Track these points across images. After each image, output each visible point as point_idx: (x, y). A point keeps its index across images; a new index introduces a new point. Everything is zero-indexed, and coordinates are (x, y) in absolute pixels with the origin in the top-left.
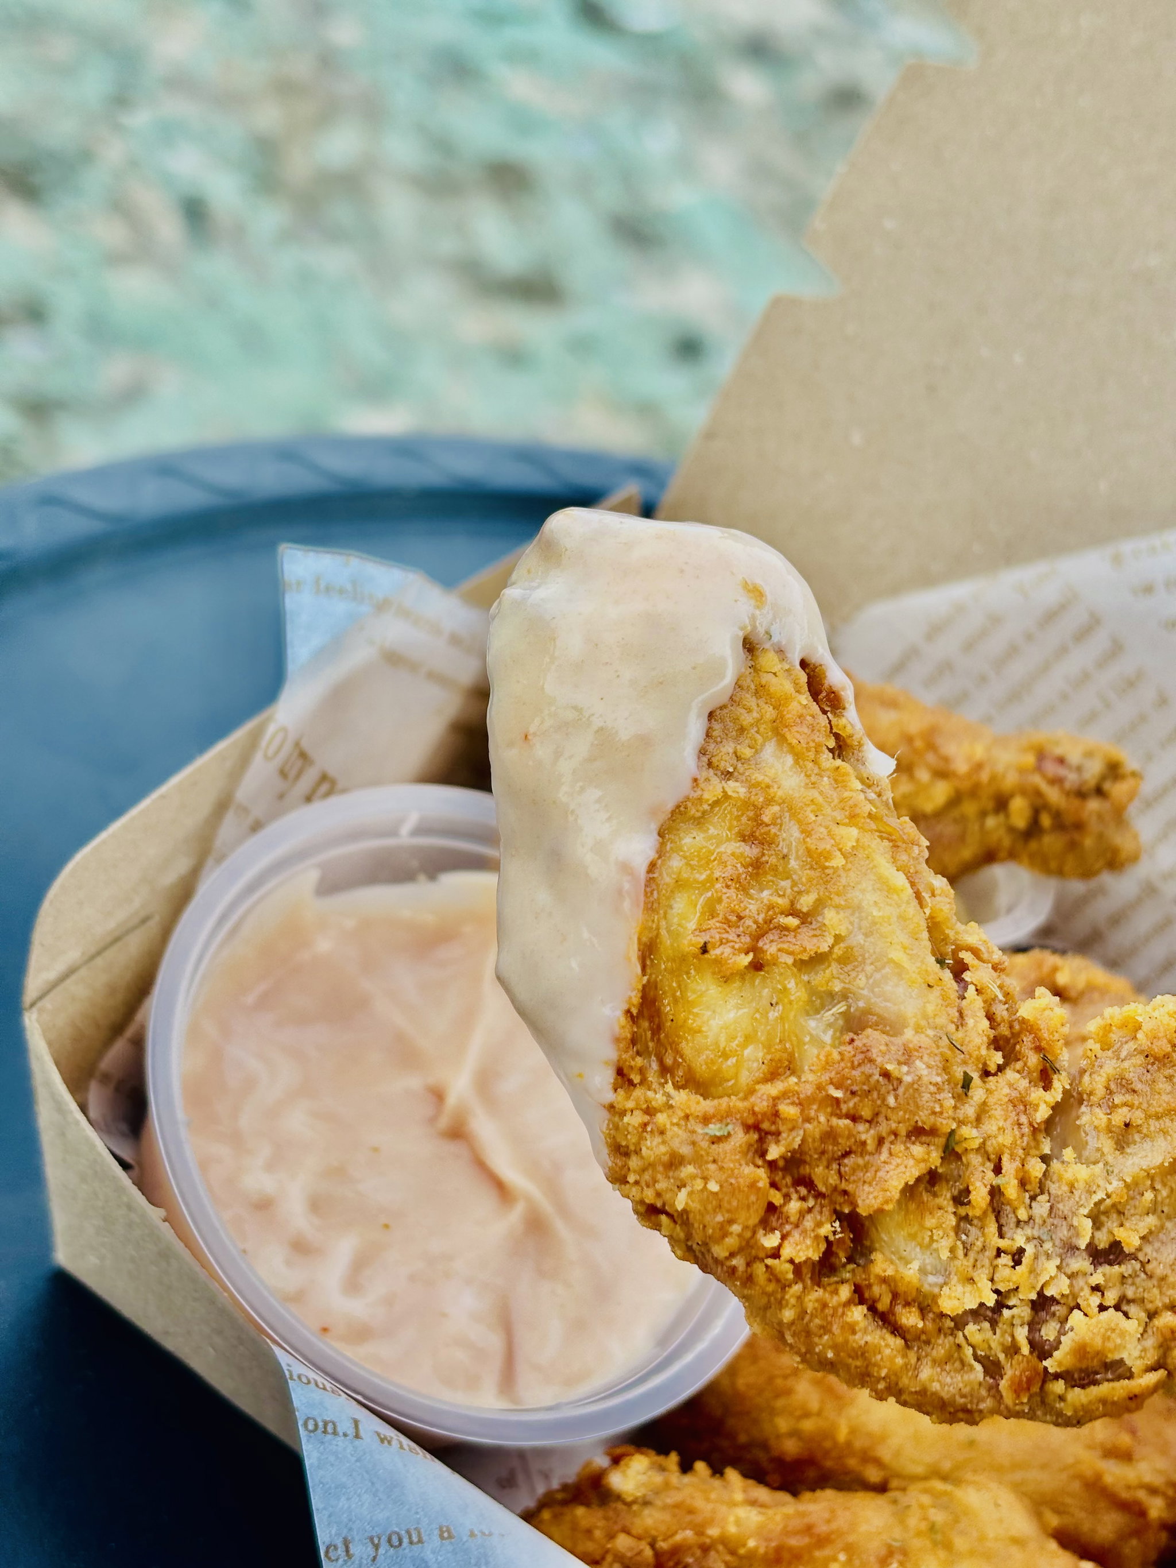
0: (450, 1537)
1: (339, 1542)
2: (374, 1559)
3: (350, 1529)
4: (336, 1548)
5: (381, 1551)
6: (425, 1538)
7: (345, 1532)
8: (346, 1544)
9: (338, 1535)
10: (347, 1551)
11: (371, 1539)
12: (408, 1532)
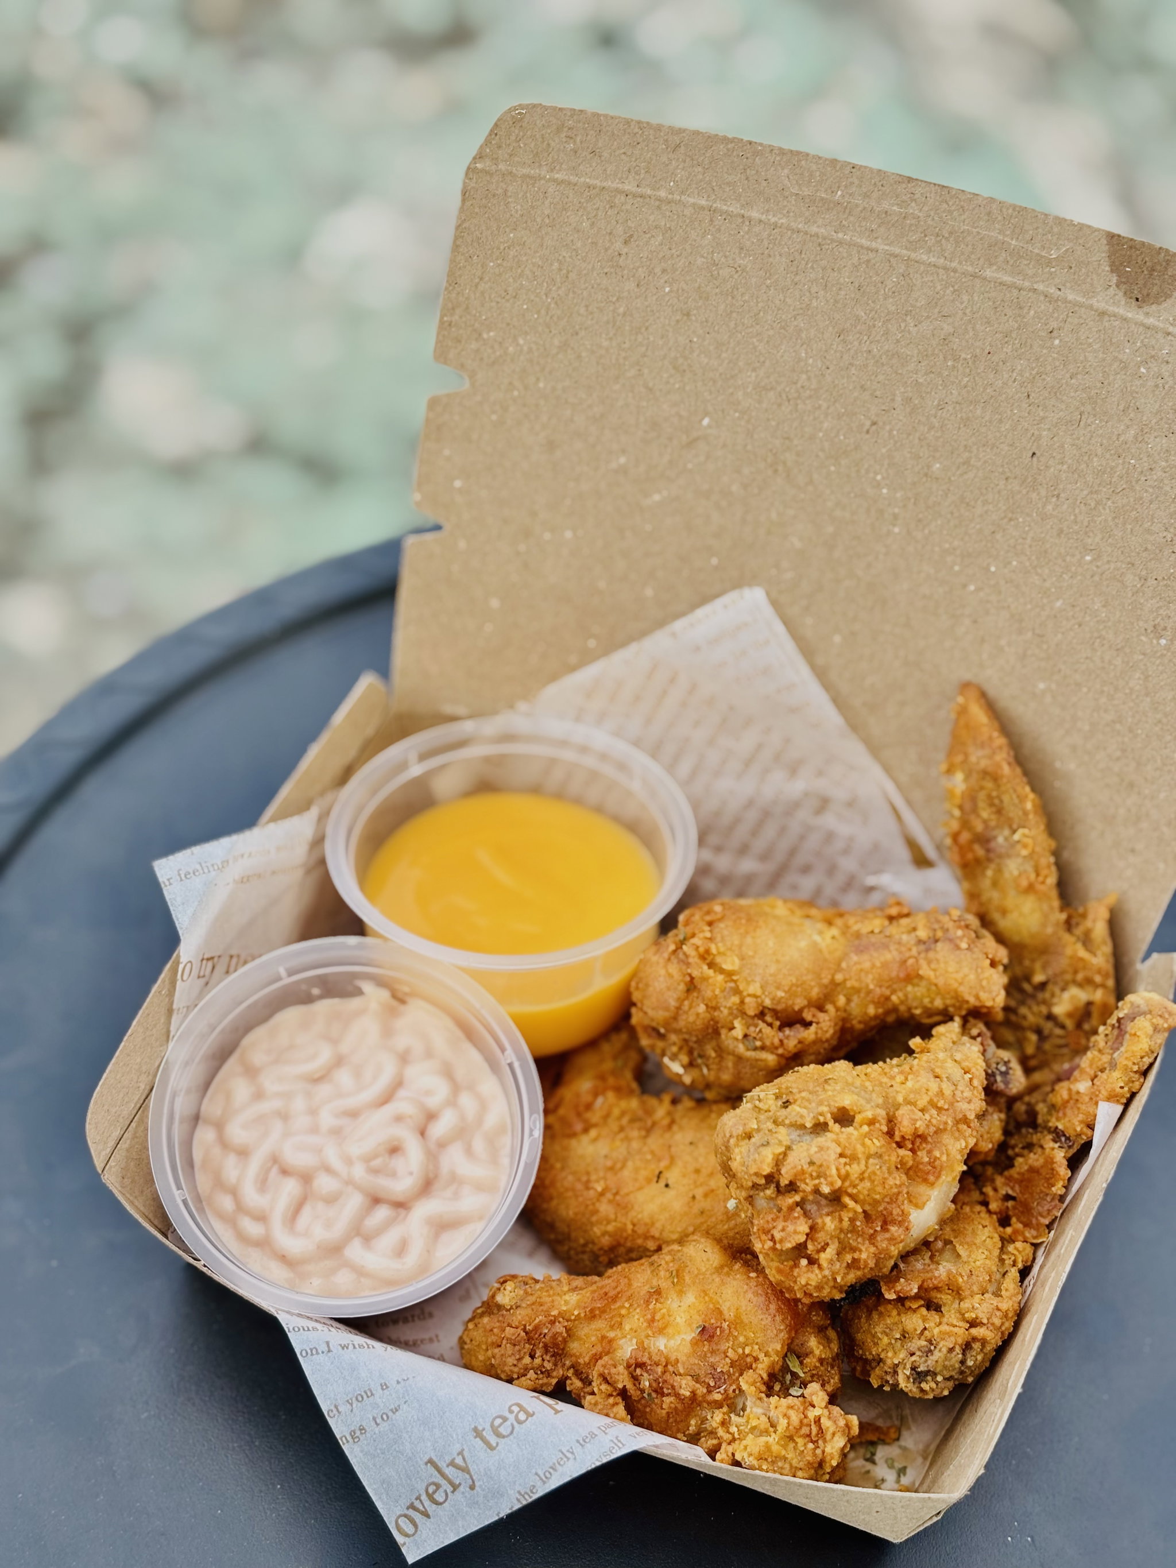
0: (387, 1387)
1: (332, 1408)
2: (352, 1411)
3: (336, 1400)
4: (332, 1411)
5: (354, 1406)
6: (374, 1392)
7: (334, 1402)
8: (336, 1407)
9: (331, 1404)
10: (338, 1410)
11: (348, 1401)
12: (365, 1392)
